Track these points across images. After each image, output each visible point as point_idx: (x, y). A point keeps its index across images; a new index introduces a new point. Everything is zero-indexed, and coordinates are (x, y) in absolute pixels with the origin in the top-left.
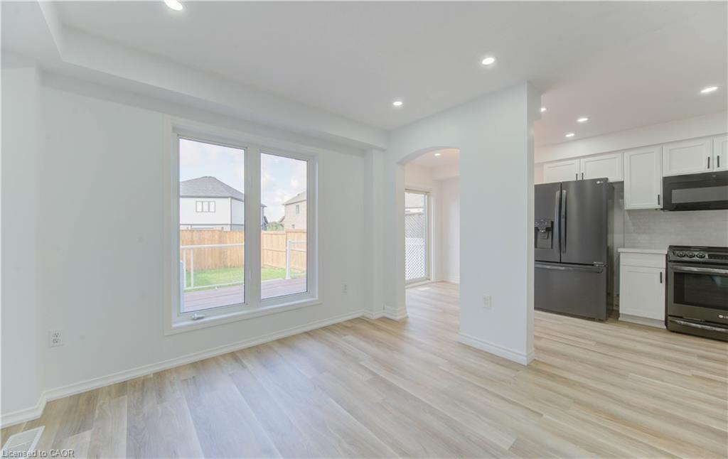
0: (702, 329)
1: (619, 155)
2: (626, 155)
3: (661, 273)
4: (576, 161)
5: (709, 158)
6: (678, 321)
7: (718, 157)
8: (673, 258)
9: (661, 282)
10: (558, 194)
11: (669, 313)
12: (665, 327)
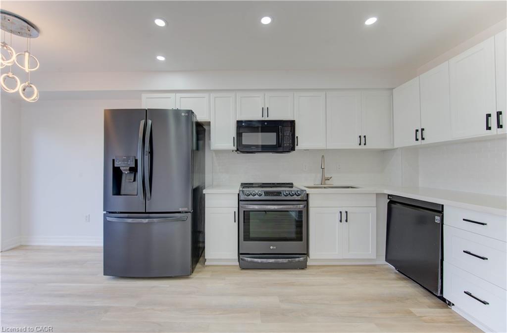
0: (262, 263)
1: (206, 95)
2: (213, 95)
3: (235, 212)
4: (172, 95)
5: (263, 108)
6: (246, 259)
7: (268, 108)
8: (242, 197)
9: (235, 222)
10: (142, 123)
11: (240, 252)
12: (238, 264)
